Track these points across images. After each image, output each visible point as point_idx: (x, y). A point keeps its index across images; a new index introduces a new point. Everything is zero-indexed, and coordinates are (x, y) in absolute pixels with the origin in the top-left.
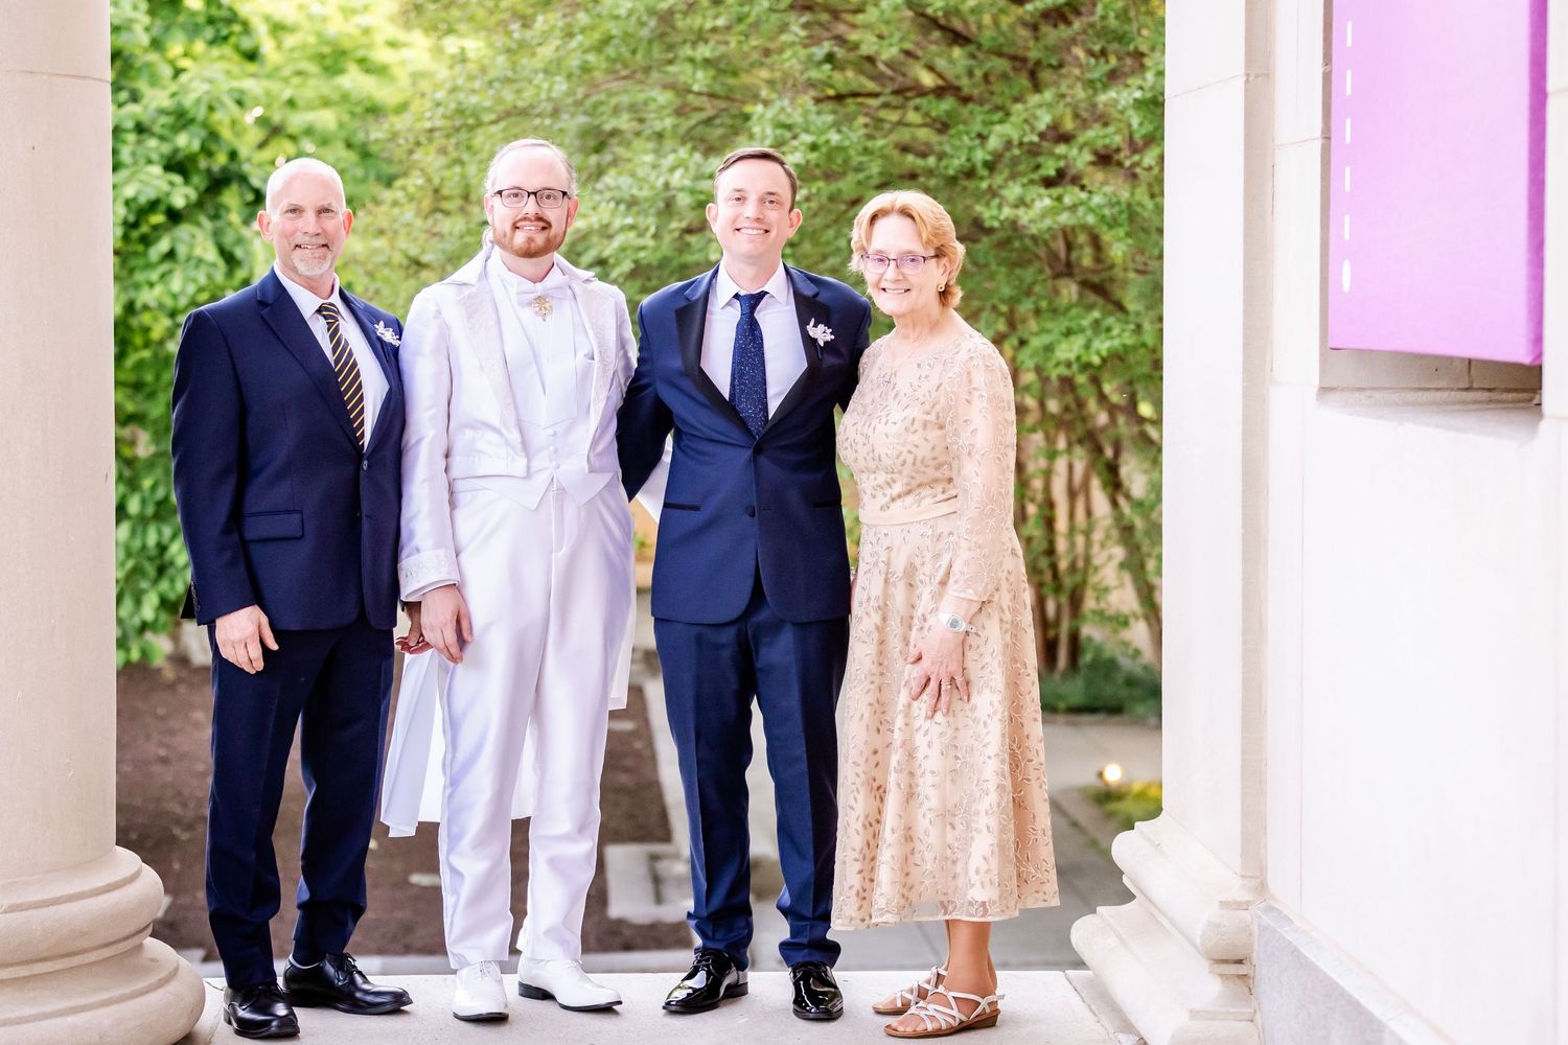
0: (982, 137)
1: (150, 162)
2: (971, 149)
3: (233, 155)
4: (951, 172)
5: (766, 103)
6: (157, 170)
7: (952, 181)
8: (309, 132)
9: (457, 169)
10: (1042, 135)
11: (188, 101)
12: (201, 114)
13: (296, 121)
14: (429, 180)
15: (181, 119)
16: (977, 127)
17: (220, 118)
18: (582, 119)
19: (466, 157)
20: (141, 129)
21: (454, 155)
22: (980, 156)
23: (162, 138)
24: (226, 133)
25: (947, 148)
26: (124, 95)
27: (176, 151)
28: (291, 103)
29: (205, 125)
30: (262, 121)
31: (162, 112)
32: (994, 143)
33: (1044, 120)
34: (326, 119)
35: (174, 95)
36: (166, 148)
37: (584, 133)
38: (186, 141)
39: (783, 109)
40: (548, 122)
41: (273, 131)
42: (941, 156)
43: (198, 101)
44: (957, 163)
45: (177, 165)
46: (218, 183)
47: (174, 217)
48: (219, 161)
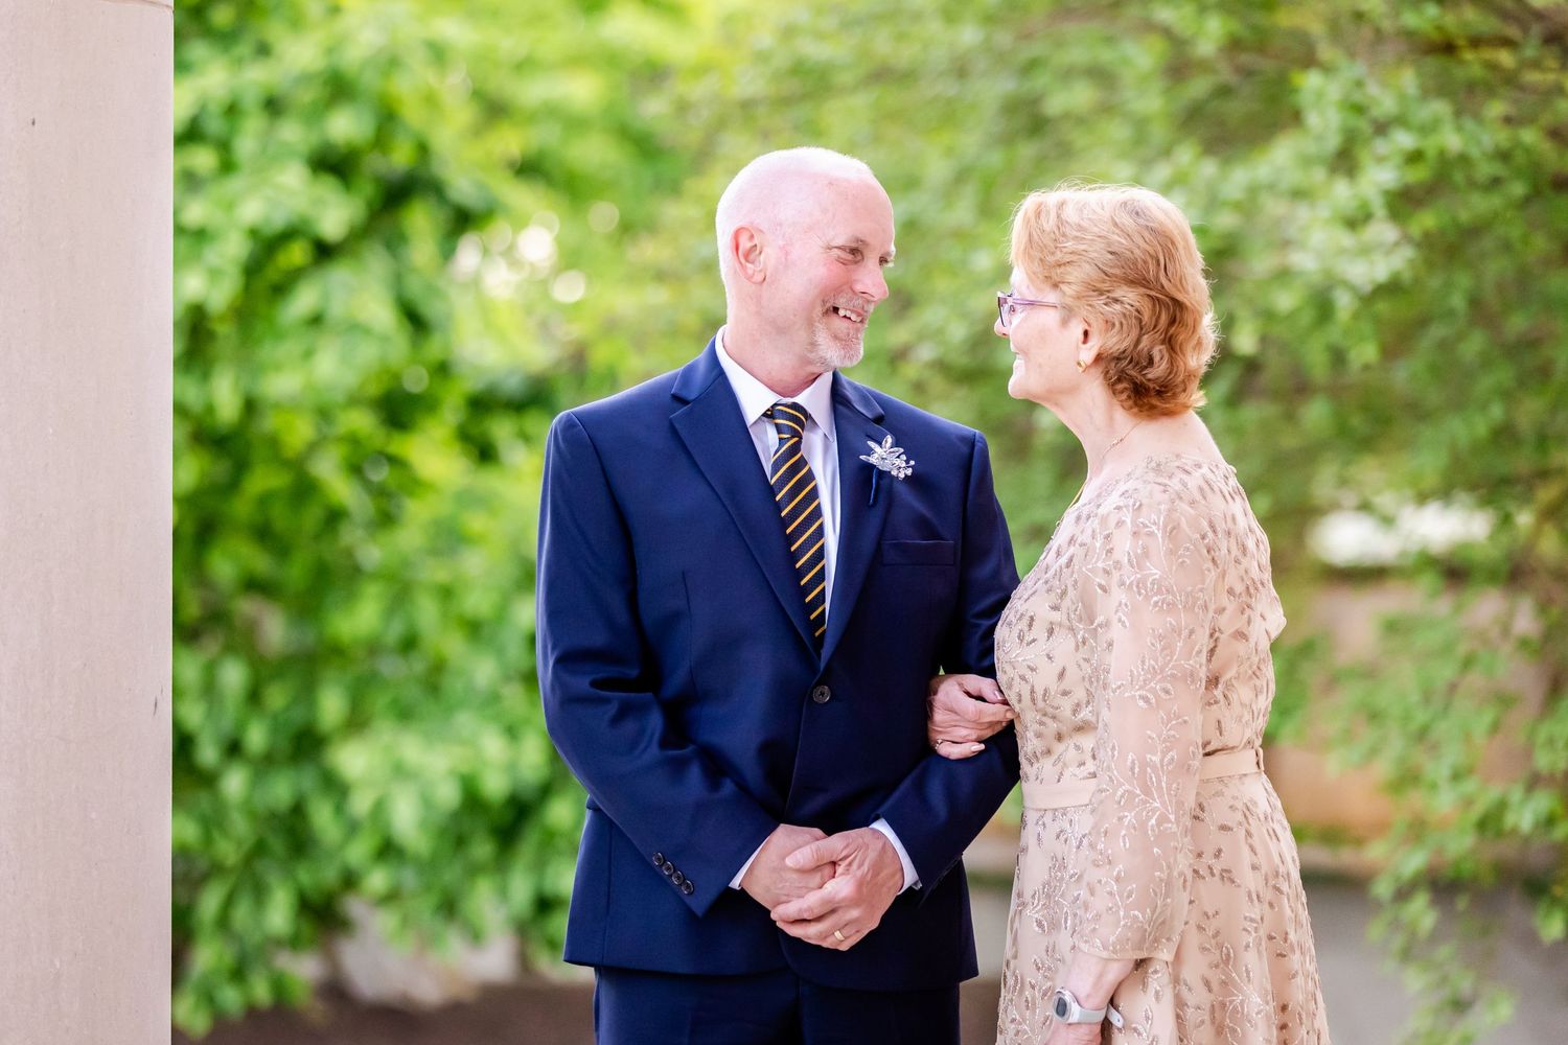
3: (423, 149)
8: (552, 111)
11: (351, 58)
12: (370, 80)
13: (531, 94)
15: (338, 88)
17: (405, 89)
20: (273, 106)
23: (306, 121)
24: (412, 114)
26: (244, 49)
28: (524, 65)
29: (377, 96)
30: (477, 94)
31: (305, 78)
34: (582, 91)
35: (328, 48)
38: (345, 126)
41: (493, 109)
45: (333, 164)
46: (396, 195)
47: (324, 252)
48: (401, 158)
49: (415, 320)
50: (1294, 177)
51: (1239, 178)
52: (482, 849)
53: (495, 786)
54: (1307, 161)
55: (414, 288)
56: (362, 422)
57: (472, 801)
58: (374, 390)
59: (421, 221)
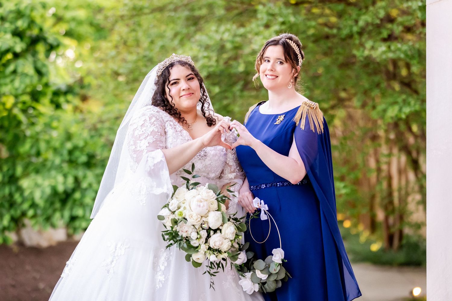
0: (356, 22)
1: (5, 32)
2: (351, 27)
3: (41, 30)
4: (343, 36)
5: (264, 5)
6: (9, 36)
7: (343, 40)
8: (74, 19)
9: (133, 34)
10: (382, 20)
11: (22, 7)
12: (28, 12)
13: (68, 15)
14: (122, 38)
15: (19, 14)
16: (354, 16)
17: (36, 15)
18: (186, 13)
19: (138, 28)
21: (132, 27)
22: (355, 29)
23: (11, 23)
24: (38, 21)
25: (341, 26)
27: (17, 28)
28: (66, 8)
29: (29, 16)
30: (54, 15)
31: (11, 12)
32: (361, 23)
33: (382, 14)
34: (82, 14)
35: (16, 5)
36: (13, 27)
37: (188, 19)
38: (21, 24)
39: (270, 8)
40: (172, 14)
41: (59, 19)
42: (339, 29)
43: (26, 7)
44: (345, 32)
45: (18, 34)
46: (34, 41)
47: (16, 56)
48: (35, 32)
49: (39, 73)
50: (256, 30)
51: (242, 31)
52: (58, 205)
53: (61, 188)
54: (258, 26)
55: (39, 65)
56: (26, 98)
57: (55, 192)
58: (29, 90)
59: (41, 48)
